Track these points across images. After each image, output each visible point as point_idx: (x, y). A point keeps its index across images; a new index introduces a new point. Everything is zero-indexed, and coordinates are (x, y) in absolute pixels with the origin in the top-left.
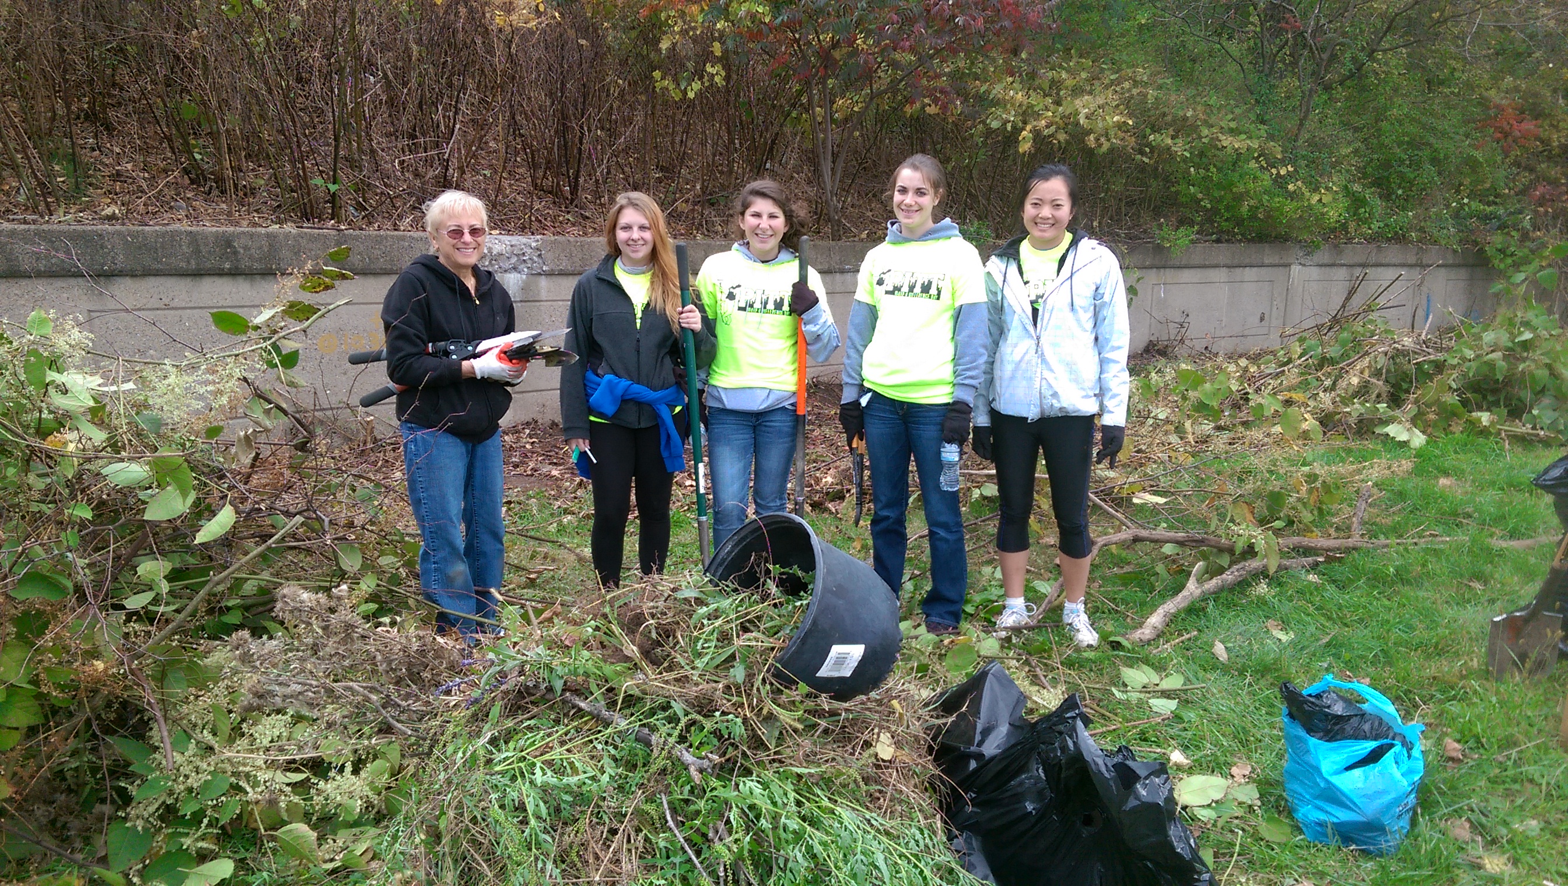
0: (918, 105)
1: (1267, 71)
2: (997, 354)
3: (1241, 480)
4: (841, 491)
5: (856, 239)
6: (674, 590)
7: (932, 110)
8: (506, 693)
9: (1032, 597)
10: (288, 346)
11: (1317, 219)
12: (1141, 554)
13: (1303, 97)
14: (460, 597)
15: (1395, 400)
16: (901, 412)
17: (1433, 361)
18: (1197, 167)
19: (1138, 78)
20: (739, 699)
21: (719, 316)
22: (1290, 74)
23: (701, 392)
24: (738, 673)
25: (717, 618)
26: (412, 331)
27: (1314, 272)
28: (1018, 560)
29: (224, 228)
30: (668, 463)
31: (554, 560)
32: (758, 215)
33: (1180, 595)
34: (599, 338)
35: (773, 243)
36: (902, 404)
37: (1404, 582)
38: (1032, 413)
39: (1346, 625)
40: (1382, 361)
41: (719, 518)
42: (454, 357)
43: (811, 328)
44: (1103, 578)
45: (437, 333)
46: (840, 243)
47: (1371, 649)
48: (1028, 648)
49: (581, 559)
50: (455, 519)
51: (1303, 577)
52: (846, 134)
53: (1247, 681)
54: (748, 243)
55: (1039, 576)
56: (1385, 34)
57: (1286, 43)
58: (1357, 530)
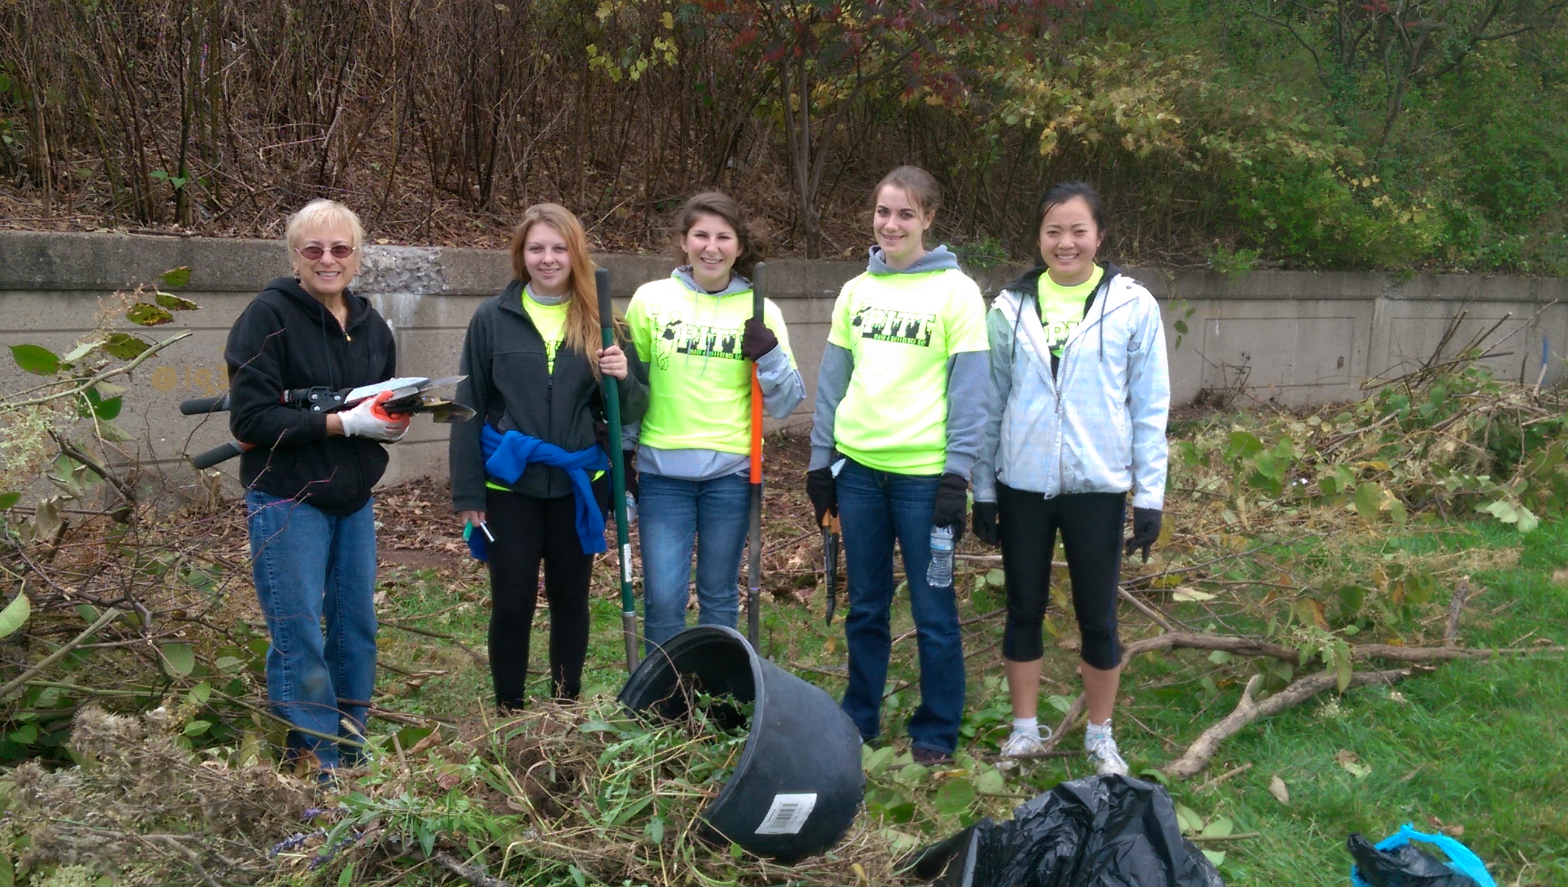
0: (916, 94)
1: (1345, 60)
2: (1006, 414)
3: (1308, 571)
4: (812, 576)
5: (838, 257)
6: (578, 721)
7: (933, 100)
8: (363, 850)
9: (1047, 716)
10: (108, 390)
11: (1407, 243)
12: (1185, 665)
13: (1390, 94)
14: (318, 711)
15: (1501, 471)
16: (881, 485)
17: (1546, 424)
18: (1261, 176)
19: (1188, 67)
20: (654, 863)
21: (654, 359)
22: (1375, 65)
23: (629, 455)
24: (655, 830)
25: (632, 757)
26: (263, 376)
27: (1404, 308)
28: (1029, 670)
29: (36, 232)
30: (584, 543)
31: (443, 661)
32: (703, 235)
33: (1231, 717)
34: (500, 385)
35: (723, 269)
36: (881, 474)
37: (1509, 703)
38: (1048, 486)
39: (1436, 757)
40: (1482, 421)
41: (651, 613)
42: (317, 408)
43: (768, 376)
44: (1135, 693)
45: (295, 378)
46: (817, 261)
47: (1466, 789)
48: (1040, 783)
49: (478, 661)
50: (313, 613)
51: (1383, 694)
52: (827, 126)
53: (1311, 829)
54: (691, 269)
55: (1057, 691)
56: (1489, 20)
57: (1369, 27)
58: (1451, 637)
